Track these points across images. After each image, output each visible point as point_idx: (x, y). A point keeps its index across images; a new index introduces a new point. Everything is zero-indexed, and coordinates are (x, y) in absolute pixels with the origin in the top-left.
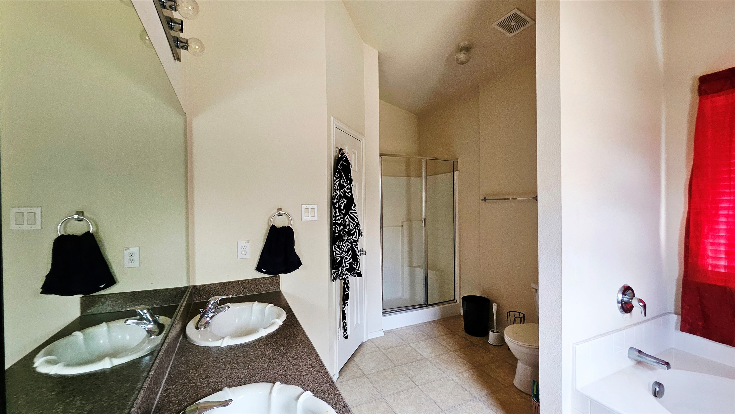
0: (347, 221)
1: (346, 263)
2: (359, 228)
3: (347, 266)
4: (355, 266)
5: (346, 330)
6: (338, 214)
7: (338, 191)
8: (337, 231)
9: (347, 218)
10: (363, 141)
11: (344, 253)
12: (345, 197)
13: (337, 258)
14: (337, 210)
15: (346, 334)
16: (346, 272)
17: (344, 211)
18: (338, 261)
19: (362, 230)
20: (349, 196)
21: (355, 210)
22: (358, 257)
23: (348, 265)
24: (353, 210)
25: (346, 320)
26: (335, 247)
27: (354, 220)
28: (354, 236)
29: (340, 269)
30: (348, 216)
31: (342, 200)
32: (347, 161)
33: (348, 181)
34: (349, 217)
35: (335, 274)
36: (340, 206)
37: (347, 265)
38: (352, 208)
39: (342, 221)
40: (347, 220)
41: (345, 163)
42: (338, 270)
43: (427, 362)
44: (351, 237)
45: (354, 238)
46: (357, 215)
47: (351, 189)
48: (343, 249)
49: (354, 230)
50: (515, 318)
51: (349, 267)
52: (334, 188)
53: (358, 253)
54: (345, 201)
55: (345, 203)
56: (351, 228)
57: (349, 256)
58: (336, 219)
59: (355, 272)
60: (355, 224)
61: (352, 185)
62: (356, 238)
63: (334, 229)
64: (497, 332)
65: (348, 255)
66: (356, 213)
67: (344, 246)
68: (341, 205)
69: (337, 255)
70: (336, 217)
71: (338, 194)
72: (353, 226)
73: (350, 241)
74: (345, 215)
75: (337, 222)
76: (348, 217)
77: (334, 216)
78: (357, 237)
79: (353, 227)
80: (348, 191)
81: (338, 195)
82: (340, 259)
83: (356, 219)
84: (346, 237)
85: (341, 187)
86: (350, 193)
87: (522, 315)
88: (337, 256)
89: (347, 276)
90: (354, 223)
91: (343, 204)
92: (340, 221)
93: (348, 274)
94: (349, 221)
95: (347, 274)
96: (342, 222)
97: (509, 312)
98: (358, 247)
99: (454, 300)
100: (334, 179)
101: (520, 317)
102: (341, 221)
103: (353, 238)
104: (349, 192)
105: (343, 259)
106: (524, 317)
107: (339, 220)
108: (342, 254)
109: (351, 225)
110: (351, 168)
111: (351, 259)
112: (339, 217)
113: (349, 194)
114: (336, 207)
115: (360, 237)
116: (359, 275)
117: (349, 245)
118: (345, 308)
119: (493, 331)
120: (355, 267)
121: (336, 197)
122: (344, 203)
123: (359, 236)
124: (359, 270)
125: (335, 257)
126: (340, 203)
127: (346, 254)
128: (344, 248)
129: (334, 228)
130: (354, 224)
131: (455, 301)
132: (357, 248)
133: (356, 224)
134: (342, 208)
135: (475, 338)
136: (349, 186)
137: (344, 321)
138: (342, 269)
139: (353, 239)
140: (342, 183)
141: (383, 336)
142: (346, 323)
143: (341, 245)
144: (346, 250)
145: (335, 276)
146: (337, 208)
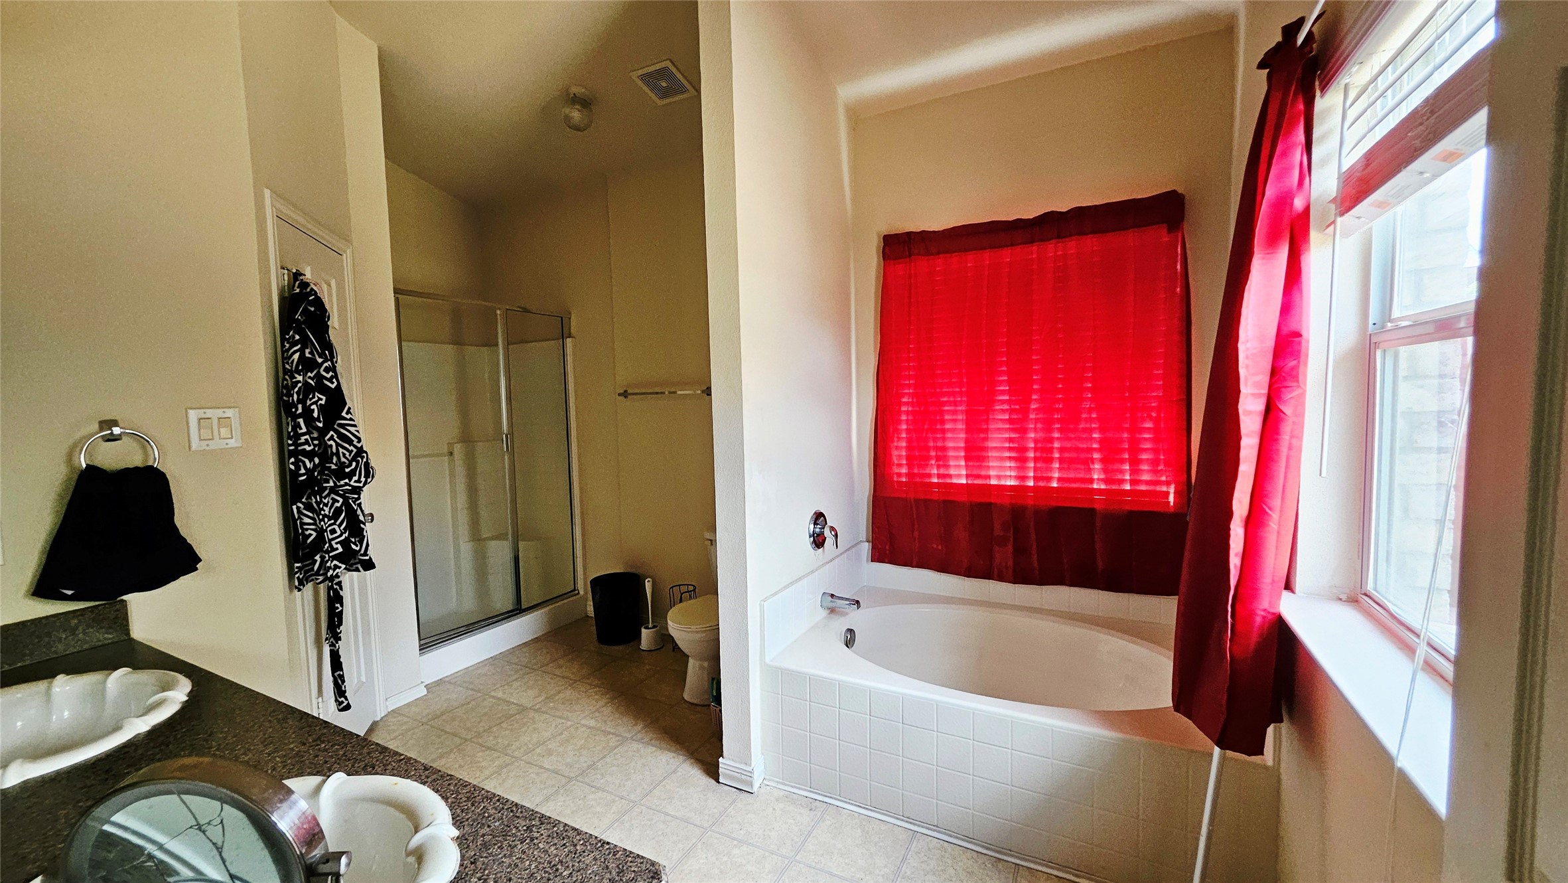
0: (331, 446)
1: (333, 543)
2: (365, 460)
3: (337, 549)
4: (357, 546)
5: (345, 691)
6: (304, 430)
7: (300, 375)
8: (303, 471)
9: (332, 438)
10: (348, 256)
11: (326, 520)
12: (320, 387)
13: (307, 533)
14: (301, 421)
15: (344, 701)
16: (335, 562)
17: (320, 422)
18: (309, 541)
19: (372, 463)
20: (333, 386)
21: (351, 419)
22: (362, 526)
23: (339, 546)
24: (346, 419)
25: (342, 670)
26: (298, 508)
27: (350, 442)
28: (356, 478)
29: (317, 558)
30: (332, 433)
31: (314, 397)
32: (319, 303)
33: (327, 352)
34: (335, 436)
35: (303, 572)
36: (307, 413)
37: (335, 546)
38: (344, 414)
39: (315, 445)
40: (331, 442)
41: (312, 309)
42: (310, 561)
43: (532, 714)
44: (347, 481)
45: (355, 482)
46: (358, 431)
47: (333, 369)
48: (324, 511)
49: (354, 464)
50: (682, 594)
51: (341, 550)
52: (287, 366)
53: (361, 518)
54: (321, 399)
55: (323, 402)
56: (343, 459)
57: (339, 526)
58: (299, 442)
59: (357, 561)
60: (352, 451)
61: (335, 360)
62: (359, 481)
63: (292, 467)
64: (654, 627)
65: (338, 523)
66: (355, 426)
67: (324, 503)
68: (312, 407)
69: (306, 527)
70: (299, 436)
71: (299, 382)
72: (350, 455)
73: (341, 490)
74: (323, 432)
75: (300, 448)
76: (332, 436)
77: (292, 434)
78: (363, 479)
79: (350, 458)
80: (328, 376)
81: (300, 385)
82: (314, 534)
83: (355, 440)
84: (331, 481)
85: (308, 365)
86: (334, 380)
87: (691, 588)
88: (307, 529)
89: (337, 570)
90: (351, 448)
91: (317, 406)
92: (310, 446)
93: (340, 568)
94: (338, 445)
95: (336, 567)
96: (316, 449)
97: (672, 587)
98: (361, 503)
99: (575, 590)
100: (283, 346)
101: (688, 592)
102: (312, 447)
103: (352, 483)
104: (332, 377)
105: (326, 534)
106: (694, 590)
107: (306, 442)
108: (322, 523)
109: (344, 454)
110: (329, 319)
111: (345, 533)
112: (307, 437)
113: (333, 383)
114: (298, 412)
115: (369, 480)
116: (369, 565)
117: (338, 501)
118: (337, 645)
119: (647, 628)
120: (358, 549)
121: (296, 389)
122: (320, 402)
123: (367, 476)
124: (367, 555)
125: (300, 531)
126: (309, 403)
127: (333, 521)
128: (325, 508)
129: (292, 463)
130: (350, 452)
131: (577, 592)
132: (360, 505)
133: (355, 450)
134: (315, 415)
135: (616, 648)
136: (329, 363)
137: (336, 674)
138: (322, 558)
139: (350, 485)
140: (308, 355)
141: (426, 695)
142: (342, 677)
143: (316, 502)
144: (329, 512)
145: (301, 577)
146: (300, 416)
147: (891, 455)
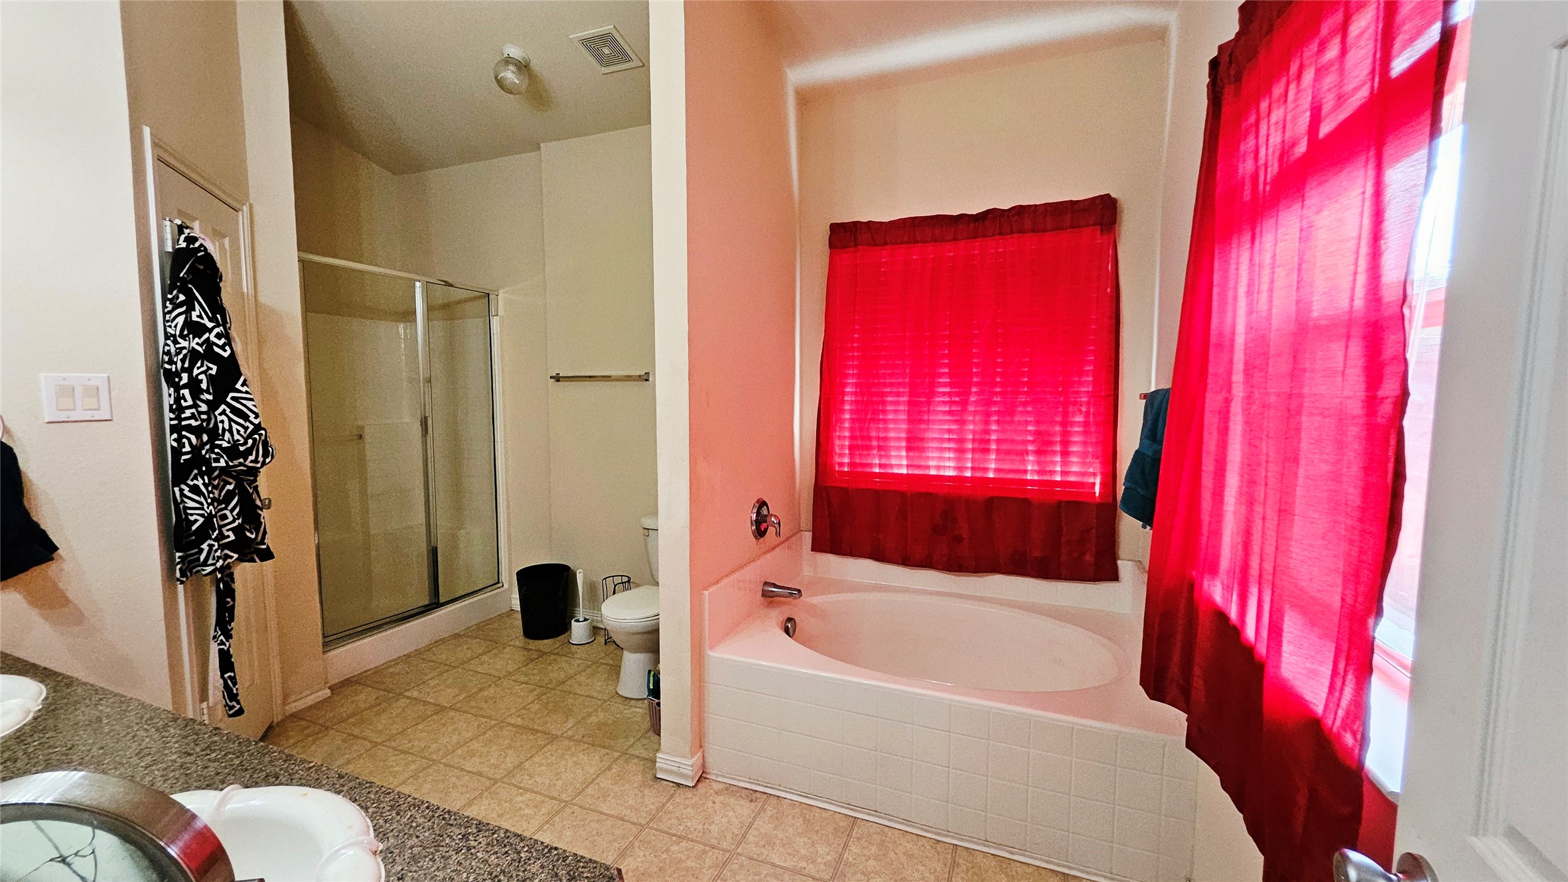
0: (222, 422)
1: (224, 529)
2: (263, 438)
3: (228, 537)
4: (252, 533)
5: (237, 695)
6: (190, 402)
7: (186, 340)
8: (187, 448)
9: (223, 412)
10: (245, 215)
11: (216, 504)
12: (209, 355)
13: (192, 518)
14: (186, 392)
15: (235, 704)
16: (226, 551)
17: (210, 394)
18: (194, 528)
19: (271, 441)
20: (226, 355)
21: (247, 392)
22: (260, 512)
23: (230, 533)
24: (241, 392)
25: (233, 671)
26: (181, 490)
27: (246, 418)
28: (252, 458)
29: (205, 546)
30: (223, 407)
31: (202, 366)
32: (208, 258)
33: (218, 316)
34: (228, 411)
35: (186, 562)
36: (194, 385)
37: (226, 533)
38: (238, 386)
39: (203, 420)
40: (223, 417)
41: (202, 267)
42: (197, 550)
43: (452, 713)
44: (241, 460)
45: (251, 462)
46: (255, 406)
47: (226, 335)
48: (214, 494)
49: (250, 442)
50: (615, 586)
51: (232, 537)
52: (169, 330)
53: (258, 503)
54: (211, 369)
55: (213, 372)
56: (237, 437)
57: (232, 511)
58: (183, 416)
59: (253, 550)
60: (248, 427)
61: (228, 325)
62: (256, 461)
63: (175, 444)
64: (585, 620)
65: (229, 508)
66: (252, 400)
67: (213, 485)
68: (200, 377)
69: (189, 511)
70: (182, 409)
71: (185, 348)
72: (245, 432)
73: (235, 471)
74: (213, 406)
75: (184, 423)
76: (224, 410)
77: (174, 407)
78: (260, 459)
79: (245, 436)
80: (221, 342)
81: (184, 352)
82: (201, 520)
83: (252, 416)
84: (222, 460)
85: (195, 329)
86: (227, 348)
87: (625, 579)
88: (192, 515)
89: (229, 561)
90: (247, 424)
91: (206, 376)
92: (196, 420)
93: (232, 557)
94: (230, 420)
95: (227, 557)
96: (205, 424)
97: (605, 579)
98: (257, 486)
99: (498, 583)
100: (164, 307)
101: (622, 583)
102: (199, 423)
103: (247, 463)
104: (225, 345)
105: (215, 519)
106: (629, 581)
107: (193, 417)
108: (211, 507)
109: (238, 431)
110: (221, 280)
111: (238, 519)
112: (193, 410)
113: (225, 351)
114: (182, 383)
115: (268, 460)
116: (267, 555)
117: (230, 484)
118: (227, 644)
119: (578, 621)
120: (253, 536)
121: (181, 356)
122: (210, 372)
123: (265, 455)
124: (264, 544)
125: (184, 516)
126: (196, 372)
127: (223, 506)
128: (215, 491)
129: (174, 440)
130: (246, 428)
131: (500, 585)
132: (256, 488)
133: (251, 427)
134: (204, 386)
135: (545, 641)
136: (221, 328)
137: (226, 676)
138: (211, 546)
139: (245, 466)
140: (194, 318)
141: (329, 697)
142: (233, 679)
143: (204, 484)
144: (220, 495)
145: (184, 568)
146: (184, 386)
147: (833, 445)
